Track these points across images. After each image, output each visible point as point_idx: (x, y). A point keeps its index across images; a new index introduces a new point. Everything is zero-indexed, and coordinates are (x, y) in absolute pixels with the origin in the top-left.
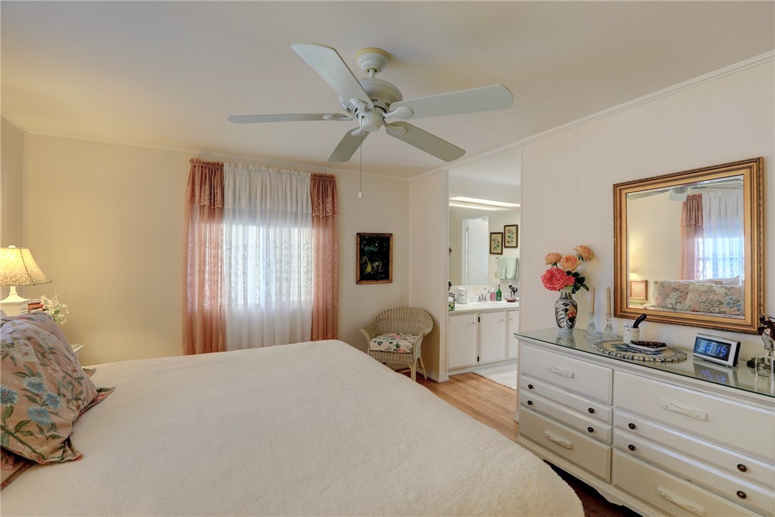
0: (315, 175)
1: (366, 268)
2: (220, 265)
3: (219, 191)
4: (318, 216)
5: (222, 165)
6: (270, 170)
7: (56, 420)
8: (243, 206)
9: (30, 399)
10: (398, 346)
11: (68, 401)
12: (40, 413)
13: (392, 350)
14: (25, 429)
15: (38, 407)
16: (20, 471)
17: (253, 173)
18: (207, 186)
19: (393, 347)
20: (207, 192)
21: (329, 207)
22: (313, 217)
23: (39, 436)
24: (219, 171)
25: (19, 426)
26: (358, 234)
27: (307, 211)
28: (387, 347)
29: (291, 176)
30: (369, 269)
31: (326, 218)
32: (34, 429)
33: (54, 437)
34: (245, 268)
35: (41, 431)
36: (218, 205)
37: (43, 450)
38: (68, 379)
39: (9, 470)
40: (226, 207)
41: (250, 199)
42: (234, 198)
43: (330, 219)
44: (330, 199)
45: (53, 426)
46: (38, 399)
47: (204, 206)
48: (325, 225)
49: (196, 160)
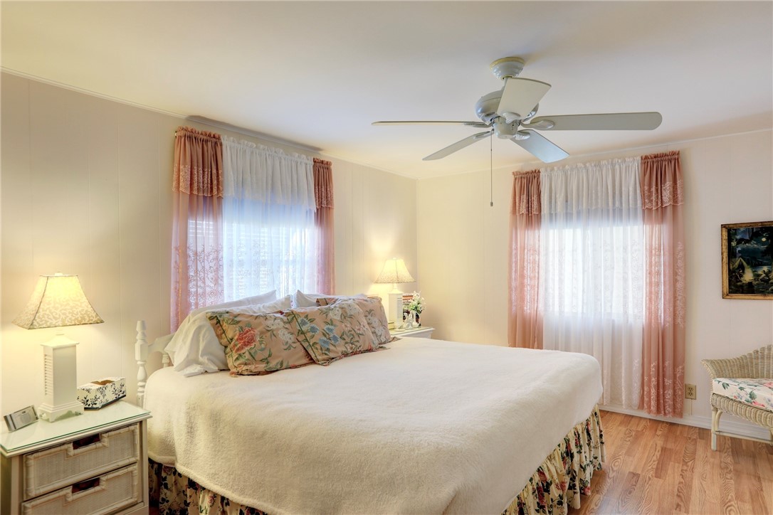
0: (646, 157)
1: (741, 276)
2: (537, 271)
3: (535, 198)
4: (650, 210)
5: (539, 172)
6: (588, 165)
7: (331, 348)
8: (559, 210)
9: (324, 334)
10: (752, 396)
11: (346, 343)
12: (325, 342)
13: (743, 400)
14: (315, 346)
15: (325, 339)
16: (311, 363)
17: (569, 173)
18: (525, 195)
19: (745, 397)
20: (525, 201)
21: (667, 195)
22: (644, 211)
23: (320, 351)
24: (536, 179)
25: (315, 343)
26: (723, 226)
27: (636, 204)
28: (736, 394)
29: (613, 165)
30: (748, 276)
31: (663, 209)
32: (319, 347)
33: (326, 354)
34: (561, 274)
35: (321, 349)
36: (535, 212)
37: (320, 358)
38: (353, 332)
39: (305, 361)
40: (542, 213)
41: (567, 201)
42: (550, 202)
43: (669, 211)
44: (668, 184)
45: (328, 350)
46: (327, 336)
47: (523, 214)
48: (662, 219)
49: (516, 172)
